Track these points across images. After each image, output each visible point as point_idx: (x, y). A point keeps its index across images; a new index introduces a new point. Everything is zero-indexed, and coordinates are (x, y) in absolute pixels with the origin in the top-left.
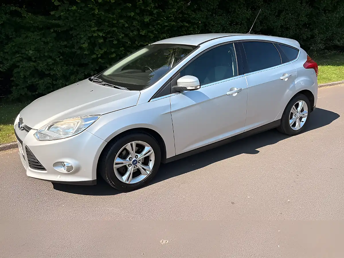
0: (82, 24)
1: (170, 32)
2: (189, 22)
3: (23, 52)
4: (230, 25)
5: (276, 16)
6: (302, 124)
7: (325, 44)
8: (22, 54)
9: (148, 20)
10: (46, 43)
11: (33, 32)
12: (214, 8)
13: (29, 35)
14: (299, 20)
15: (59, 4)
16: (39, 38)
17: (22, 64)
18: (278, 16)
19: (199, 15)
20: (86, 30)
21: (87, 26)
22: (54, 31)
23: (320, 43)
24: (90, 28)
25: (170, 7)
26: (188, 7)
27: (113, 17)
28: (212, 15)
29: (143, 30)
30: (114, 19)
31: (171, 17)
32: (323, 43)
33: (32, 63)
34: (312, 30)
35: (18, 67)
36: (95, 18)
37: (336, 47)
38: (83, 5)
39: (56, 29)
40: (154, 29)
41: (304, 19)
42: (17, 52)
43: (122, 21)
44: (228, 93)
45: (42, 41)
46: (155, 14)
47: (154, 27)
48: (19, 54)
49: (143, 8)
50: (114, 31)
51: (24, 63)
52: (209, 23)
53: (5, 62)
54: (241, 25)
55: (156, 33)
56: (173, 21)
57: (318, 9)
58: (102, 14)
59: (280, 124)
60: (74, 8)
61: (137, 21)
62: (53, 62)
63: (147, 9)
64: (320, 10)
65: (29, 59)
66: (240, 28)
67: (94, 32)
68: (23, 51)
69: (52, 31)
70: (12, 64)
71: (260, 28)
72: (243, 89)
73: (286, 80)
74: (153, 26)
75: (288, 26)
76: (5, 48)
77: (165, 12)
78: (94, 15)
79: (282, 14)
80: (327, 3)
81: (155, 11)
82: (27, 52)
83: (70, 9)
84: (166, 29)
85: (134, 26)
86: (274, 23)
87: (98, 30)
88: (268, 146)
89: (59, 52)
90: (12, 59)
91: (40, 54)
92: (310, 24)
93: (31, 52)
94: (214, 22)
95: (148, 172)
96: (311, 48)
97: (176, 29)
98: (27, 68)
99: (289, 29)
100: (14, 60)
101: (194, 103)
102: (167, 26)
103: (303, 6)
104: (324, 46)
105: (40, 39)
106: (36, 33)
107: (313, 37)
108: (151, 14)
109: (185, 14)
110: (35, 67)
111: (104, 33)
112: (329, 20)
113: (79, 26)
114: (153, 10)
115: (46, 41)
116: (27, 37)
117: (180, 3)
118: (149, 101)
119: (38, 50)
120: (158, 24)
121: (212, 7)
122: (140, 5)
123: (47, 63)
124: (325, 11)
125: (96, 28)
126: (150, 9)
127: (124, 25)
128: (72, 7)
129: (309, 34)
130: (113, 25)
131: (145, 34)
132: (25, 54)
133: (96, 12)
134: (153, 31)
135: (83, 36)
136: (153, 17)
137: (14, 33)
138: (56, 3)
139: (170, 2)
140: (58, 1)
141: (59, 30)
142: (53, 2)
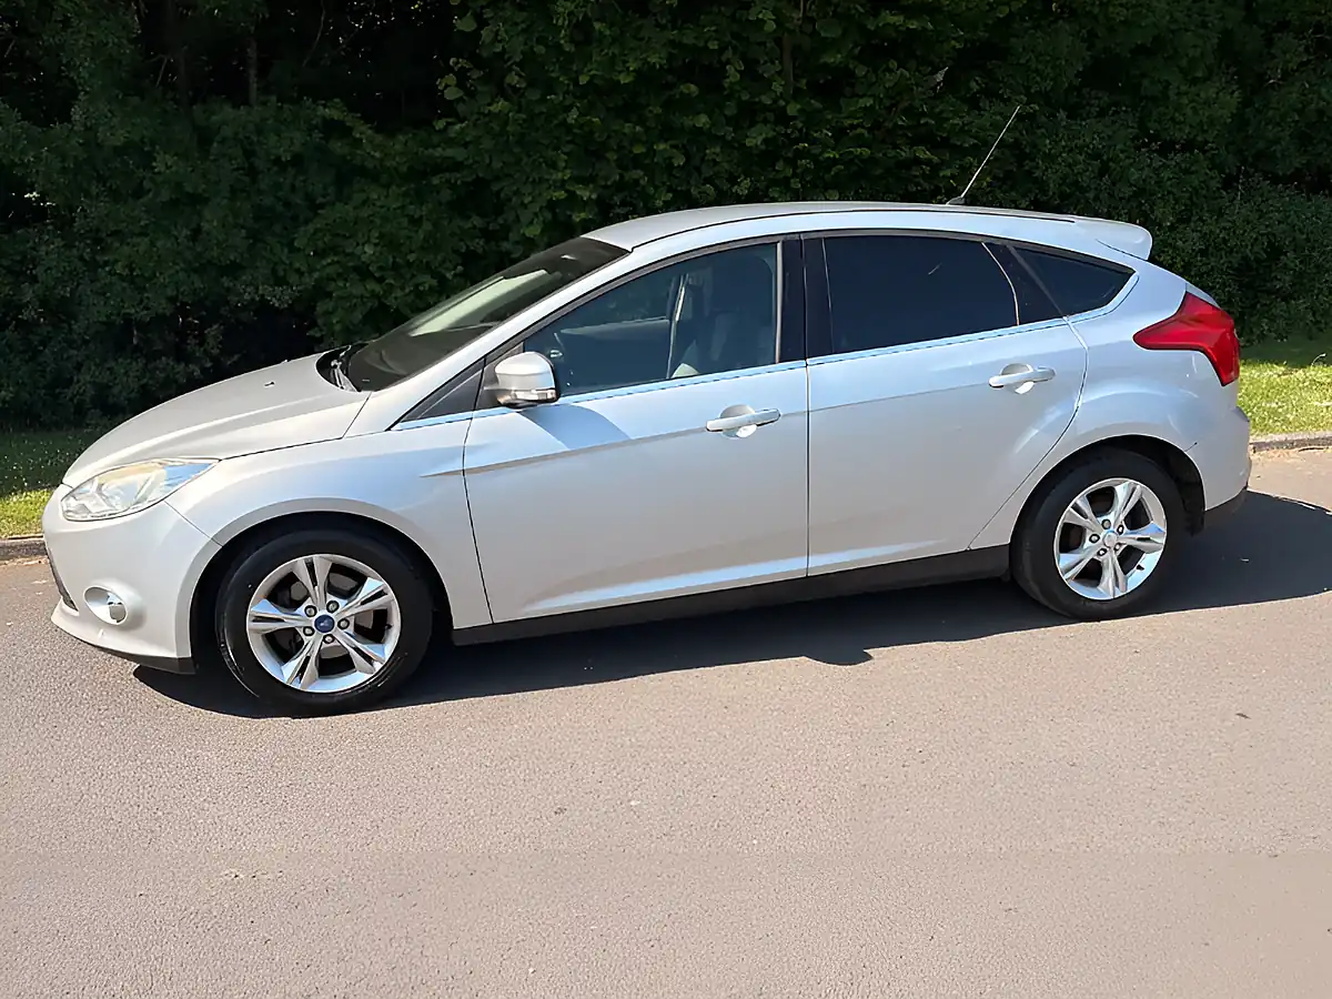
0: (528, 160)
3: (349, 250)
6: (1137, 578)
8: (344, 254)
9: (760, 142)
10: (416, 222)
11: (386, 186)
13: (374, 195)
15: (461, 94)
16: (398, 205)
17: (341, 288)
20: (539, 179)
21: (542, 166)
24: (551, 170)
25: (860, 89)
27: (633, 133)
30: (635, 140)
31: (853, 127)
33: (372, 286)
35: (329, 295)
36: (570, 138)
38: (534, 95)
39: (448, 176)
40: (791, 172)
42: (334, 250)
43: (665, 146)
44: (711, 425)
45: (405, 216)
46: (794, 118)
48: (334, 254)
49: (746, 97)
50: (635, 182)
51: (348, 285)
52: (1033, 146)
54: (1187, 150)
58: (589, 122)
59: (1006, 563)
60: (500, 105)
62: (434, 282)
63: (760, 102)
65: (363, 272)
68: (350, 246)
70: (314, 286)
71: (1299, 161)
72: (785, 415)
73: (1026, 387)
76: (297, 235)
78: (564, 127)
81: (794, 109)
82: (358, 251)
83: (486, 109)
84: (833, 172)
87: (575, 179)
88: (927, 646)
89: (456, 252)
90: (311, 270)
91: (394, 258)
93: (369, 250)
95: (378, 666)
97: (879, 172)
98: (355, 301)
100: (316, 275)
101: (561, 447)
102: (834, 161)
105: (403, 207)
106: (393, 189)
109: (922, 113)
110: (377, 297)
111: (599, 188)
113: (520, 165)
114: (782, 104)
115: (416, 216)
116: (365, 202)
118: (389, 429)
119: (389, 243)
120: (802, 154)
122: (733, 87)
123: (417, 286)
125: (569, 173)
126: (769, 102)
127: (671, 160)
128: (493, 104)
130: (636, 162)
132: (351, 255)
134: (787, 180)
135: (530, 199)
136: (789, 132)
137: (331, 190)
138: (451, 94)
139: (861, 71)
140: (457, 85)
141: (458, 178)
142: (442, 91)
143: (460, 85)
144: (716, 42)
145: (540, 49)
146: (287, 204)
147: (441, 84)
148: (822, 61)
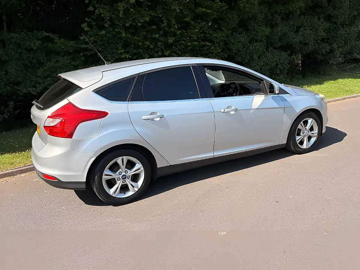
0: (109, 47)
1: (192, 52)
2: (210, 41)
4: (250, 42)
5: (295, 32)
7: (344, 58)
8: (53, 77)
9: (172, 41)
11: (63, 56)
12: (234, 27)
13: (60, 59)
14: (318, 35)
15: (89, 29)
16: (68, 62)
18: (297, 31)
19: (220, 34)
20: (113, 53)
21: (114, 49)
22: (84, 55)
23: (340, 57)
24: (117, 50)
25: (192, 27)
26: (209, 27)
27: (138, 39)
28: (232, 34)
29: (167, 50)
30: (139, 41)
31: (193, 37)
32: (342, 57)
34: (330, 44)
36: (121, 41)
37: (356, 60)
38: (111, 29)
39: (85, 53)
40: (177, 49)
41: (322, 34)
42: (49, 76)
43: (148, 43)
45: (72, 65)
46: (178, 35)
47: (177, 48)
48: (50, 77)
49: (167, 29)
50: (140, 52)
52: (229, 41)
53: (37, 85)
54: (260, 42)
55: (179, 53)
56: (196, 41)
57: (336, 23)
58: (128, 36)
60: (103, 32)
61: (161, 42)
63: (171, 30)
64: (337, 25)
66: (260, 45)
67: (121, 54)
68: (54, 75)
69: (82, 54)
70: (44, 87)
71: (280, 44)
74: (176, 46)
75: (307, 41)
76: (37, 72)
77: (187, 32)
78: (121, 38)
79: (300, 30)
80: (344, 18)
81: (178, 32)
83: (99, 33)
84: (189, 49)
85: (158, 47)
86: (293, 39)
87: (125, 52)
90: (44, 82)
92: (328, 39)
94: (235, 40)
96: (331, 62)
99: (309, 44)
100: (46, 84)
102: (189, 46)
103: (320, 21)
104: (343, 59)
105: (70, 63)
106: (66, 57)
107: (332, 51)
108: (175, 35)
109: (206, 33)
111: (130, 55)
112: (347, 34)
113: (107, 49)
114: (176, 31)
115: (75, 65)
116: (57, 61)
117: (202, 23)
120: (182, 44)
121: (232, 26)
122: (164, 27)
124: (343, 25)
125: (123, 51)
126: (173, 31)
127: (149, 46)
128: (101, 32)
129: (328, 48)
130: (139, 47)
131: (169, 54)
132: (55, 77)
133: (124, 35)
135: (110, 58)
136: (176, 38)
137: (45, 58)
138: (86, 29)
139: (193, 23)
140: (87, 26)
141: (88, 53)
142: (83, 28)
143: (88, 26)
144: (161, 15)
145: (113, 16)
146: (31, 63)
147: (83, 26)
148: (184, 20)
